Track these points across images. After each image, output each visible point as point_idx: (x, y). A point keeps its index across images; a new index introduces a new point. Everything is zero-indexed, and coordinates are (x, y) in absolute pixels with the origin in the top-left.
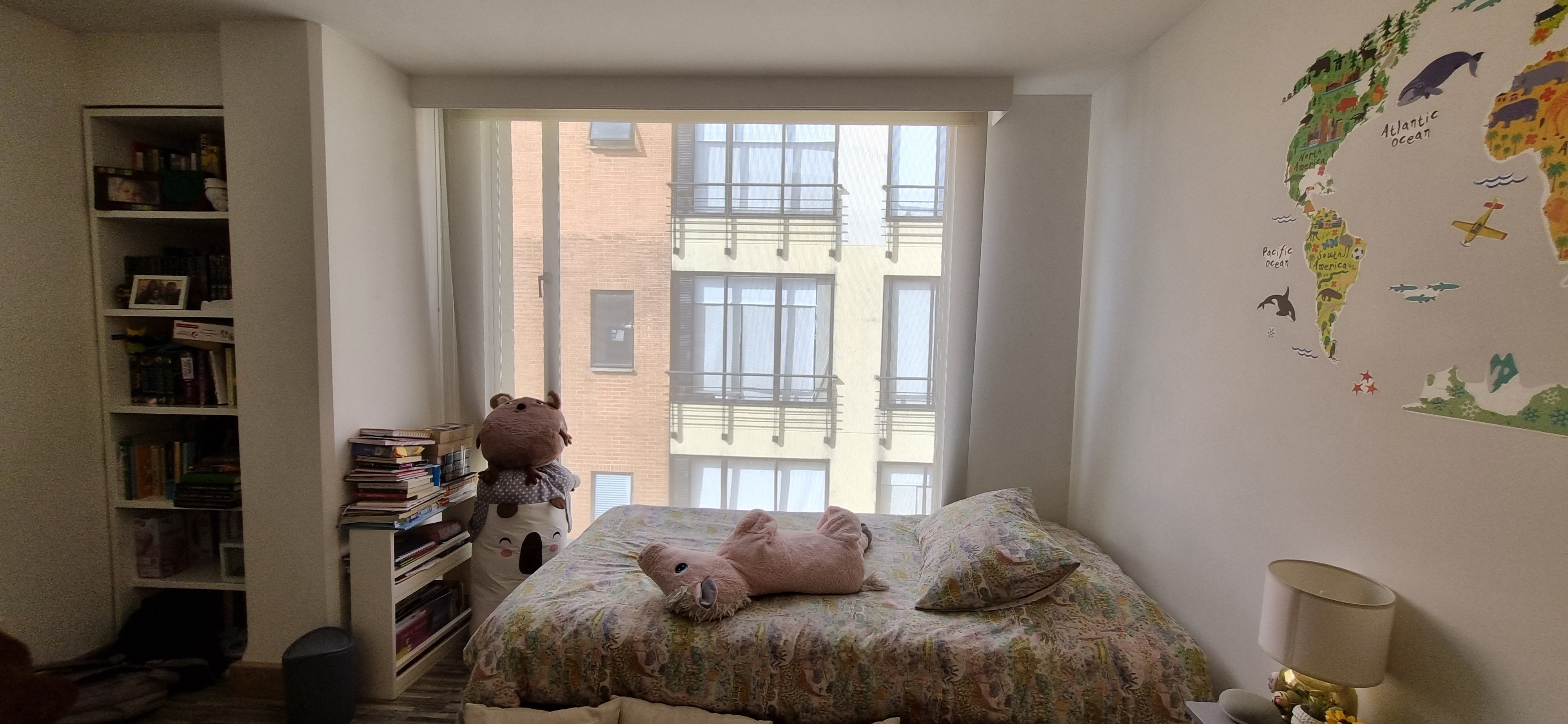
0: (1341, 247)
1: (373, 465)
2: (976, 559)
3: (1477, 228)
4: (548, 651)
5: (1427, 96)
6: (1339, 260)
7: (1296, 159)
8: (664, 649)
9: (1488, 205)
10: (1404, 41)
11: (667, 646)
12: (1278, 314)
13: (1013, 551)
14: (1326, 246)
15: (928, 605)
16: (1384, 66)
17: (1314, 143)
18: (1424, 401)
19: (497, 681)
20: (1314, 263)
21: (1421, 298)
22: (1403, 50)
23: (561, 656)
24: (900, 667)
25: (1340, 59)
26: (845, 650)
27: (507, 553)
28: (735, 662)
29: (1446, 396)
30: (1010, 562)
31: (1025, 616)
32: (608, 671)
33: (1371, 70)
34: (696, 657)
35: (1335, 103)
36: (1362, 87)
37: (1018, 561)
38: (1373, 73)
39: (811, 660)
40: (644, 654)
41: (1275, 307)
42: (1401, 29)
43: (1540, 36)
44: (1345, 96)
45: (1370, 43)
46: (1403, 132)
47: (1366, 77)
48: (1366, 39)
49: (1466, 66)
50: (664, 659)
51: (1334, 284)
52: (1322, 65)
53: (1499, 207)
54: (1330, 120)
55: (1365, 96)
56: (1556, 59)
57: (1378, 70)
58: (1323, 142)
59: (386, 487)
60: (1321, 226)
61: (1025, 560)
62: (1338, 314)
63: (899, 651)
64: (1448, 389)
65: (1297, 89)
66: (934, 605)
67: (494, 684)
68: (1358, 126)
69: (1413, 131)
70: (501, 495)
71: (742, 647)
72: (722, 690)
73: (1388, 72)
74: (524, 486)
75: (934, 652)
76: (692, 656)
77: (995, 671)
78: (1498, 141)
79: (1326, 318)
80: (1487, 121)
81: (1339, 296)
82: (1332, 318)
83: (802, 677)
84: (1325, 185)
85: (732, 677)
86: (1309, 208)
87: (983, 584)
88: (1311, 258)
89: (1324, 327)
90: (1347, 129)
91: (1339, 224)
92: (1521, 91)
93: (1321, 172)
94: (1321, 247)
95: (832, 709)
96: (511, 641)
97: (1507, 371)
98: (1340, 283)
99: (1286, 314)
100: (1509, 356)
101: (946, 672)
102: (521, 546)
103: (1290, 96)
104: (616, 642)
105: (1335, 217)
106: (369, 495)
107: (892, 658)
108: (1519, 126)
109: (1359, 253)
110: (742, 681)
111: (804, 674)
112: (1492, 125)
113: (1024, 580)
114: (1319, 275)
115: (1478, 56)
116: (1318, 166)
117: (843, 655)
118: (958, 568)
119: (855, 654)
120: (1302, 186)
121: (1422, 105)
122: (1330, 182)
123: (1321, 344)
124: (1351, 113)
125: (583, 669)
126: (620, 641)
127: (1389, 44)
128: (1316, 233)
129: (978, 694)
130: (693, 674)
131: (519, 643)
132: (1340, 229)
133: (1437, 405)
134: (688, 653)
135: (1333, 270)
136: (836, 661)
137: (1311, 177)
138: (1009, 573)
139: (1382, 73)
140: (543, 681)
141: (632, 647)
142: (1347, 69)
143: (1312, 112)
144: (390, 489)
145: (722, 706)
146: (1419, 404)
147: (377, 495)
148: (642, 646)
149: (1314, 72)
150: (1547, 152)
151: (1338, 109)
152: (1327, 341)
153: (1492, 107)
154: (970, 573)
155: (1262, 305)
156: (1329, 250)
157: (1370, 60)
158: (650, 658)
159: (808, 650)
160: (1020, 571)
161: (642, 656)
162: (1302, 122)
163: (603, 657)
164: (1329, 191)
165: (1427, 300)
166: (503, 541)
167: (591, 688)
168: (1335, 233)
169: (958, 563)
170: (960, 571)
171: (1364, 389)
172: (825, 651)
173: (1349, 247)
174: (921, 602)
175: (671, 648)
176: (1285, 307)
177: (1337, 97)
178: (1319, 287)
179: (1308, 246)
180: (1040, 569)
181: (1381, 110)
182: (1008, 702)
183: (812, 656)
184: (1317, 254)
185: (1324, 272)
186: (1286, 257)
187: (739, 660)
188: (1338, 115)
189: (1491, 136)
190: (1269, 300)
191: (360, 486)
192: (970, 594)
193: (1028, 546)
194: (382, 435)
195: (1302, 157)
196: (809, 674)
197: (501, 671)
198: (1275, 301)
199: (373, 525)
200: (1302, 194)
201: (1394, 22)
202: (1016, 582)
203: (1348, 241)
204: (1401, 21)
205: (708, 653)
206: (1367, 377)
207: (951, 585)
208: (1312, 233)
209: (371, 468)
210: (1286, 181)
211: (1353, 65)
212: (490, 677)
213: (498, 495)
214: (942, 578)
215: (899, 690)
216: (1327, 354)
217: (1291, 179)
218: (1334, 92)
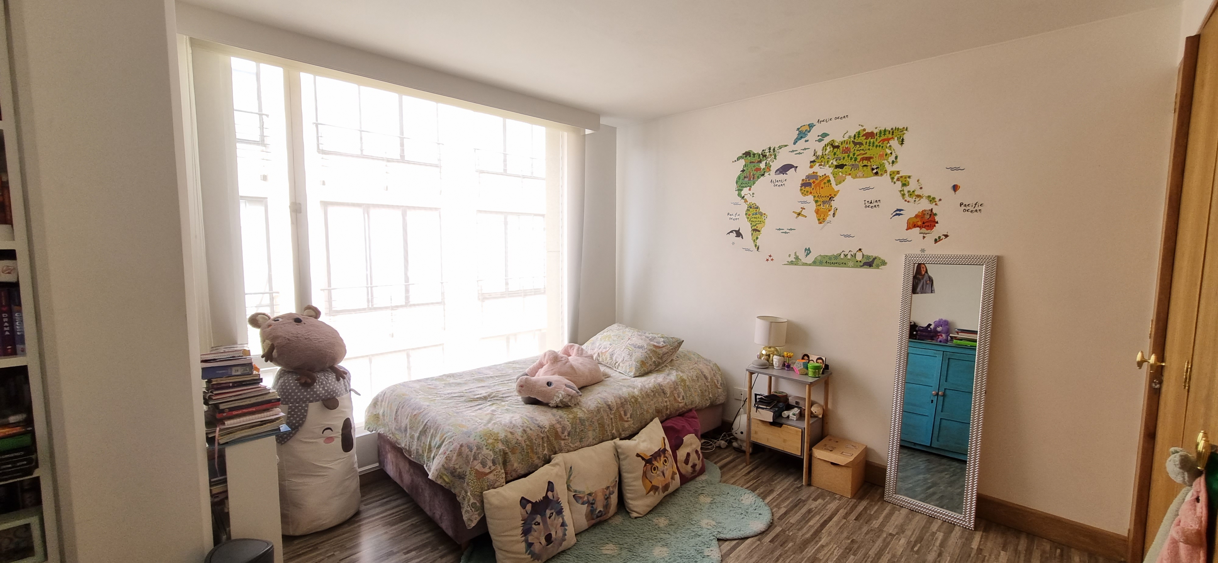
0: (758, 215)
1: (231, 385)
2: (646, 350)
3: (799, 214)
4: (516, 445)
5: (783, 174)
6: (758, 219)
7: (739, 183)
8: (568, 423)
9: (802, 208)
10: (775, 156)
11: (568, 421)
12: (736, 236)
13: (659, 343)
14: (753, 214)
15: (637, 374)
16: (770, 161)
17: (746, 180)
18: (788, 262)
19: (496, 472)
20: (749, 220)
21: (785, 233)
22: (775, 158)
23: (523, 445)
24: (651, 398)
25: (754, 154)
26: (632, 398)
27: (330, 439)
28: (597, 418)
29: (794, 260)
30: (659, 347)
31: (670, 367)
32: (545, 445)
33: (765, 161)
34: (582, 421)
35: (754, 169)
36: (762, 165)
37: (662, 346)
38: (766, 163)
39: (622, 406)
40: (560, 429)
41: (734, 234)
42: (774, 152)
43: (811, 167)
44: (757, 167)
45: (765, 153)
46: (777, 183)
47: (764, 163)
48: (763, 151)
49: (793, 169)
50: (569, 428)
51: (757, 227)
52: (747, 154)
53: (804, 209)
54: (752, 174)
55: (764, 169)
56: (815, 174)
57: (767, 162)
58: (750, 180)
59: (253, 401)
60: (751, 208)
61: (664, 345)
62: (759, 237)
63: (649, 391)
64: (794, 258)
65: (738, 159)
66: (640, 373)
67: (495, 475)
68: (762, 177)
69: (780, 183)
70: (322, 393)
71: (598, 410)
72: (594, 433)
73: (771, 163)
74: (337, 382)
75: (659, 388)
76: (580, 422)
77: (677, 388)
78: (803, 191)
79: (755, 238)
80: (800, 186)
81: (759, 231)
82: (757, 238)
83: (620, 416)
84: (751, 194)
85: (597, 426)
86: (746, 201)
87: (654, 359)
88: (748, 218)
89: (754, 241)
90: (758, 178)
91: (757, 208)
92: (808, 180)
93: (750, 190)
94: (751, 215)
95: (632, 425)
96: (495, 447)
97: (809, 252)
98: (759, 227)
99: (739, 237)
100: (809, 248)
101: (665, 394)
102: (341, 431)
103: (735, 161)
104: (546, 428)
105: (756, 205)
106: (235, 413)
107: (648, 395)
108: (808, 188)
109: (765, 218)
110: (602, 426)
111: (621, 414)
112: (801, 187)
113: (667, 353)
114: (751, 224)
115: (797, 167)
116: (748, 188)
117: (632, 400)
118: (641, 356)
119: (636, 398)
120: (743, 193)
121: (781, 177)
122: (753, 194)
123: (754, 246)
124: (759, 173)
125: (535, 448)
126: (547, 427)
127: (771, 155)
128: (749, 210)
129: (675, 399)
130: (582, 430)
131: (500, 446)
132: (758, 210)
133: (792, 263)
134: (578, 421)
135: (756, 223)
136: (631, 403)
137: (745, 191)
138: (660, 351)
139: (769, 163)
140: (516, 464)
141: (554, 427)
142: (756, 159)
143: (745, 169)
144: (258, 402)
145: (595, 442)
146: (787, 263)
147: (245, 411)
148: (558, 426)
149: (744, 156)
150: (814, 197)
151: (755, 171)
152: (756, 246)
153: (801, 182)
154: (647, 356)
155: (729, 233)
156: (754, 216)
157: (765, 158)
158: (564, 428)
159: (620, 403)
160: (664, 350)
161: (559, 430)
162: (741, 171)
163: (543, 438)
164: (753, 196)
165: (787, 233)
166: (325, 431)
167: (539, 458)
168: (756, 210)
169: (639, 354)
170: (643, 356)
171: (770, 260)
172: (625, 401)
173: (762, 215)
174: (635, 374)
175: (570, 422)
176: (738, 234)
177: (754, 166)
178: (752, 228)
179: (746, 214)
180: (671, 346)
181: (769, 174)
182: (683, 399)
183: (623, 405)
184: (750, 217)
185: (753, 223)
186: (737, 217)
187: (599, 416)
188: (755, 172)
189: (801, 190)
190: (732, 232)
191: (222, 407)
192: (651, 365)
193: (662, 339)
194: (231, 356)
195: (742, 184)
196: (622, 413)
197: (497, 465)
198: (734, 232)
199: (259, 435)
200: (743, 196)
201: (772, 149)
202: (664, 354)
203: (761, 214)
204: (774, 149)
205: (586, 417)
206: (770, 256)
207: (643, 363)
208: (747, 210)
209: (229, 387)
210: (736, 190)
211: (759, 158)
212: (491, 472)
213: (320, 394)
214: (637, 362)
215: (654, 407)
216: (756, 250)
217: (738, 190)
218: (753, 164)
